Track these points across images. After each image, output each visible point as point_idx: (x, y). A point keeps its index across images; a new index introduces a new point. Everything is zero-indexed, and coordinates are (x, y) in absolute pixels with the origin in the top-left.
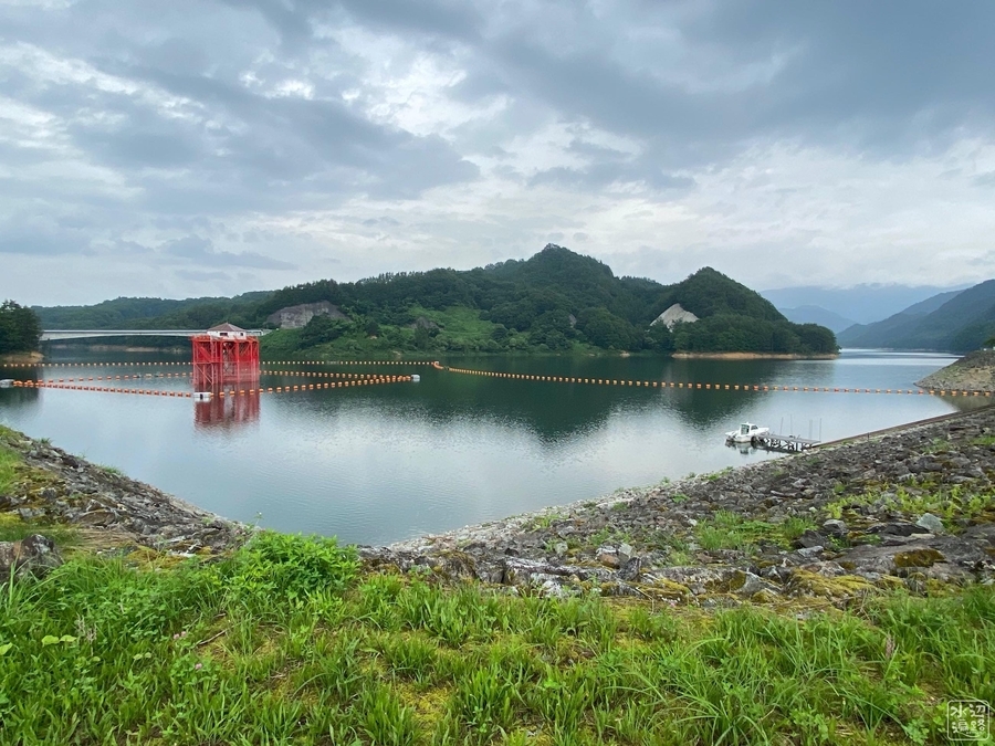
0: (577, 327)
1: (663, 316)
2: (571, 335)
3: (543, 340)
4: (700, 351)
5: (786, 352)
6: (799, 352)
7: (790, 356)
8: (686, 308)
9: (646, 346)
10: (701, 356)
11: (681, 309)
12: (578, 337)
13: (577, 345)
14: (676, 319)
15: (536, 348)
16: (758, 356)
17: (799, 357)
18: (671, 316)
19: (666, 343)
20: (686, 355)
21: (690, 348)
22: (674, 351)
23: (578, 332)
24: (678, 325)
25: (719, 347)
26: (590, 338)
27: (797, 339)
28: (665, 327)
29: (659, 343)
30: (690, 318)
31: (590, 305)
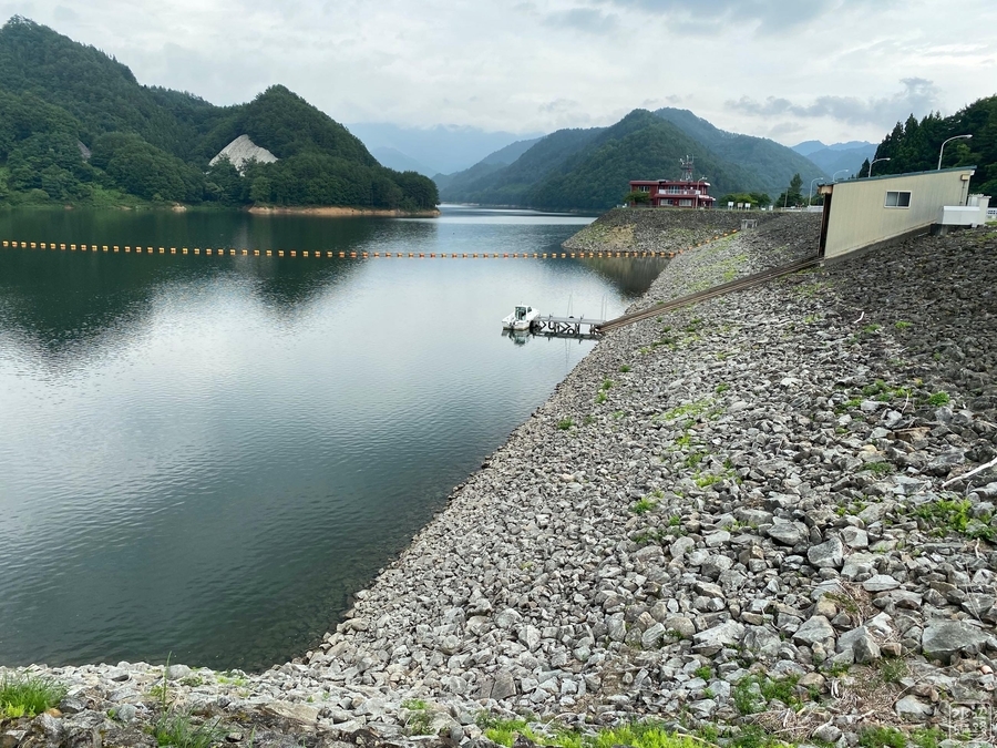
0: (94, 162)
1: (226, 151)
2: (86, 176)
3: (36, 182)
4: (286, 204)
5: (387, 206)
6: (401, 207)
7: (392, 213)
8: (259, 142)
9: (208, 196)
10: (289, 211)
11: (250, 144)
12: (98, 179)
13: (98, 192)
14: (248, 157)
15: (26, 196)
16: (357, 212)
17: (403, 213)
18: (239, 153)
19: (238, 191)
20: (268, 211)
21: (272, 199)
22: (251, 203)
23: (98, 172)
24: (251, 165)
25: (310, 199)
26: (119, 181)
27: (399, 190)
28: (233, 170)
29: (226, 191)
30: (265, 157)
31: (109, 129)
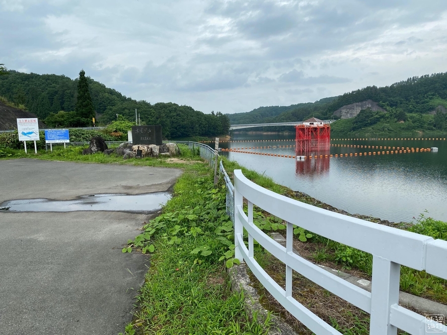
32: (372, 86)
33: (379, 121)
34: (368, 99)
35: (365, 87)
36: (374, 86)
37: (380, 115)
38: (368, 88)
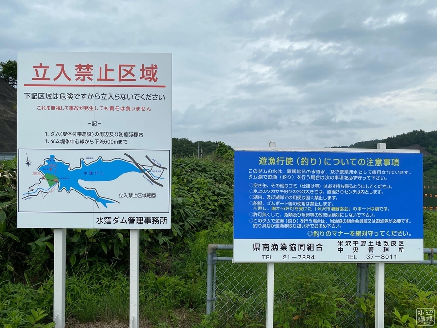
32: (419, 130)
33: (432, 167)
34: (415, 144)
35: (412, 131)
36: (421, 130)
37: (432, 161)
38: (414, 132)
